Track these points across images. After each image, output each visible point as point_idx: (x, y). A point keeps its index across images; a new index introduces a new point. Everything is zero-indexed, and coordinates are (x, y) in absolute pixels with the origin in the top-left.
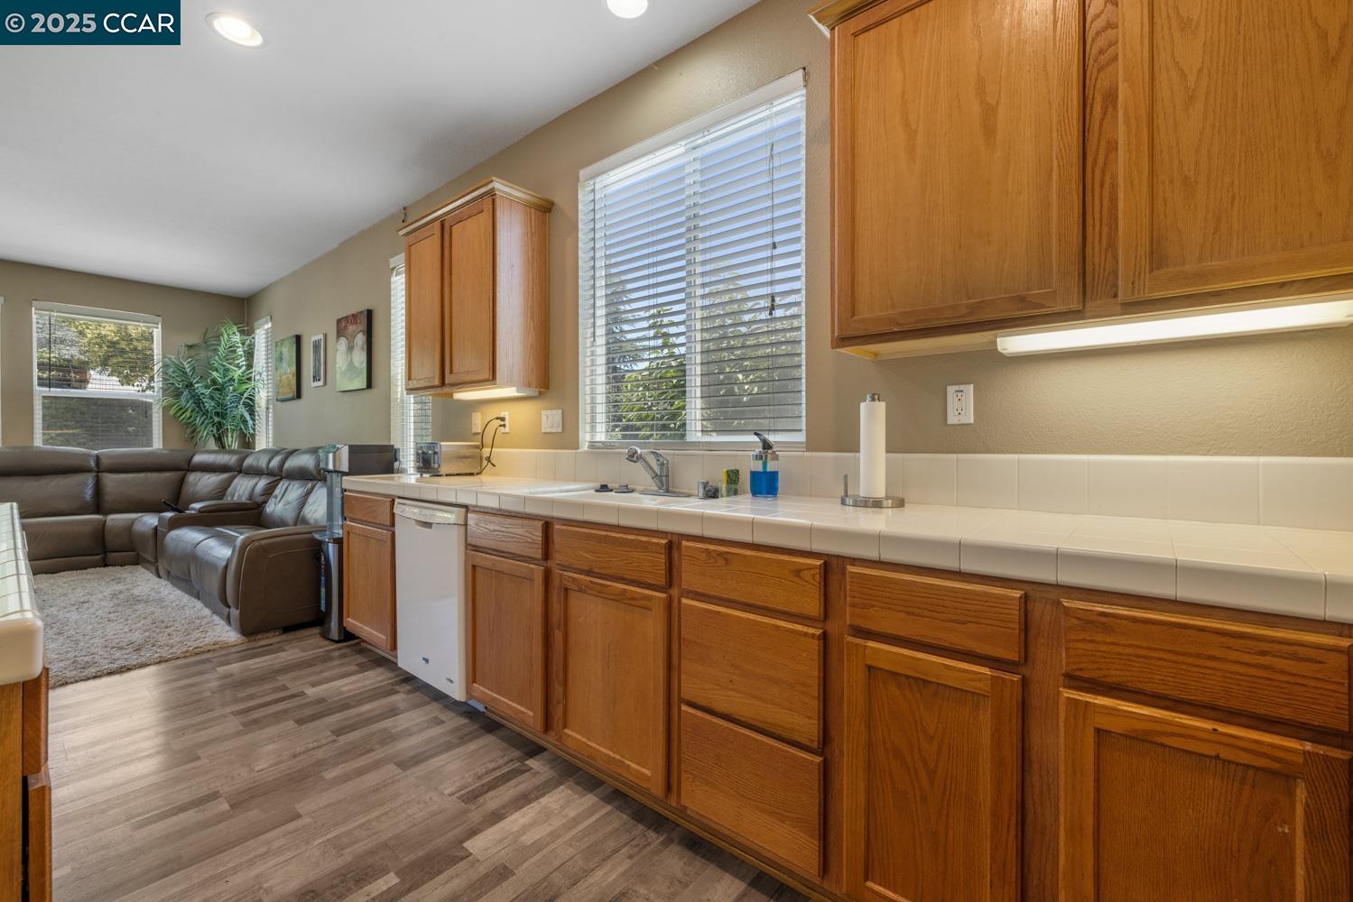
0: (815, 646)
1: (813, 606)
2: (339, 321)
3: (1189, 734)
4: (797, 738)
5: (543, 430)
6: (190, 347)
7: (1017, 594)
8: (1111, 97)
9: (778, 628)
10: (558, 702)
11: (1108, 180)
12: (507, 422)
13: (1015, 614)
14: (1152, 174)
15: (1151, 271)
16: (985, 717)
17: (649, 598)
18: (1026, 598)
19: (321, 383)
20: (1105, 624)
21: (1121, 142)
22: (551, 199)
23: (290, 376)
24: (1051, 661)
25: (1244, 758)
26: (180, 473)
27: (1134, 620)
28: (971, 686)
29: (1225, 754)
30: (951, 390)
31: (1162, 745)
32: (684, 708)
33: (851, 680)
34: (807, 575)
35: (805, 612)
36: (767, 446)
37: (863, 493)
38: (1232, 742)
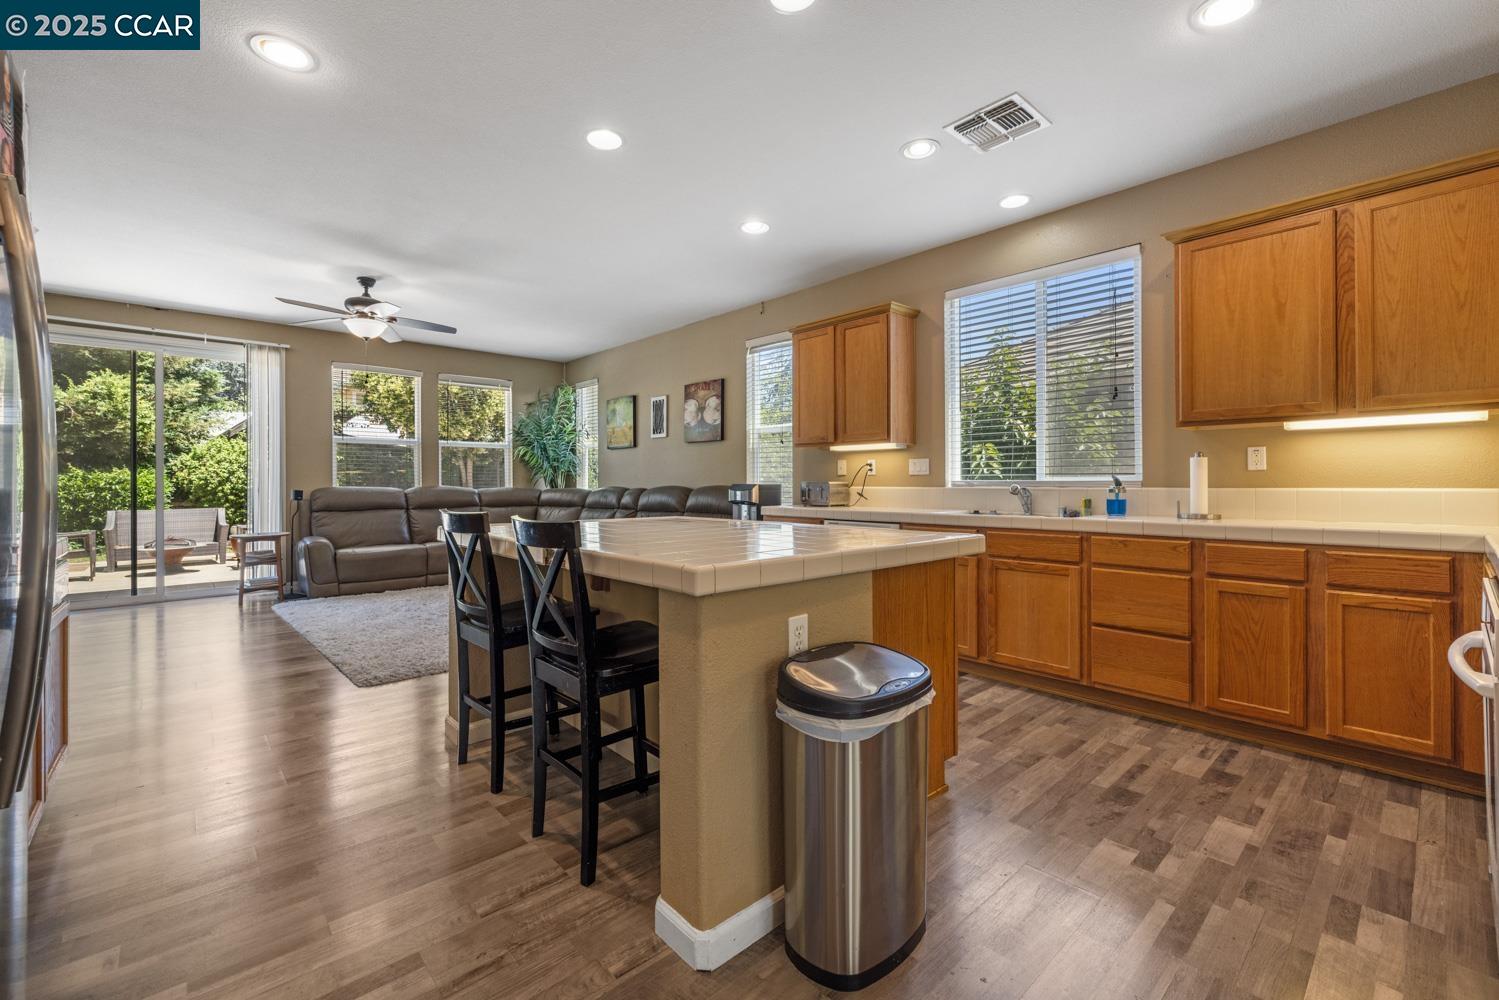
0: (1186, 585)
1: (1185, 564)
2: (687, 387)
3: (1386, 602)
4: (1175, 633)
5: (911, 473)
6: (530, 405)
7: (1303, 550)
8: (1351, 306)
9: (1161, 578)
10: (990, 637)
11: (1350, 347)
12: (874, 467)
13: (1302, 559)
14: (1374, 349)
15: (1374, 396)
16: (1287, 609)
17: (1067, 569)
18: (1307, 552)
19: (664, 435)
20: (1347, 560)
21: (1357, 330)
22: (918, 308)
23: (627, 430)
24: (1320, 578)
25: (1407, 608)
26: (534, 508)
27: (1361, 557)
28: (1280, 594)
29: (1401, 608)
30: (1250, 450)
31: (1374, 608)
32: (1093, 628)
33: (1209, 600)
34: (1181, 549)
35: (1181, 568)
36: (1118, 483)
37: (1192, 511)
38: (1404, 603)
